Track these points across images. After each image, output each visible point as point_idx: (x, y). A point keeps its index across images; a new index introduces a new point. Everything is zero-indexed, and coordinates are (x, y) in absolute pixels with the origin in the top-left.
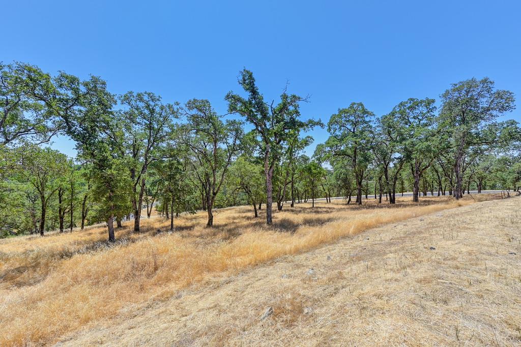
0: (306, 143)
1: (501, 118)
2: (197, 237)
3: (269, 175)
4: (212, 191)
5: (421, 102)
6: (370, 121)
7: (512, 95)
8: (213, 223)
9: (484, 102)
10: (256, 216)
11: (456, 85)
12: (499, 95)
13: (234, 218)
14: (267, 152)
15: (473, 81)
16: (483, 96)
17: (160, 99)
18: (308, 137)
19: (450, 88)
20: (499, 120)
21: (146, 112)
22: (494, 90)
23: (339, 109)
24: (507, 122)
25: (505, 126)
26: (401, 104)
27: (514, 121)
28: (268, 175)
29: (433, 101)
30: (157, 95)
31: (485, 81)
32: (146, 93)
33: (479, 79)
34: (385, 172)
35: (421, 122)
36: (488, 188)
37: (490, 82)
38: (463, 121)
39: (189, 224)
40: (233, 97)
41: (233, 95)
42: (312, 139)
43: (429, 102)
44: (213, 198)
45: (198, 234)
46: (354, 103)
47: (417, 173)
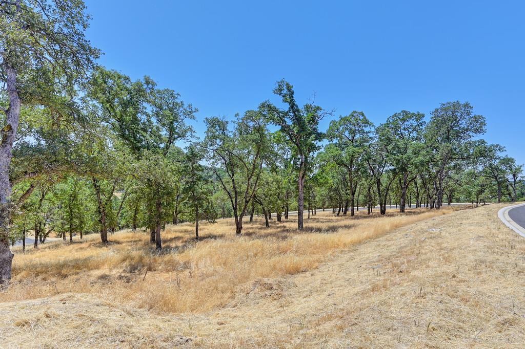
1: (475, 138)
5: (413, 114)
6: (369, 132)
7: (484, 119)
9: (463, 124)
10: (268, 226)
11: (444, 105)
12: (476, 119)
15: (458, 103)
16: (464, 118)
19: (439, 106)
20: (473, 139)
22: (472, 115)
23: (341, 117)
24: (478, 141)
25: (477, 144)
26: (395, 115)
27: (484, 141)
28: (301, 185)
29: (423, 116)
31: (466, 105)
33: (462, 102)
34: (377, 182)
35: (411, 134)
36: (454, 200)
37: (470, 107)
38: (448, 139)
43: (420, 116)
46: (355, 112)
47: (405, 185)
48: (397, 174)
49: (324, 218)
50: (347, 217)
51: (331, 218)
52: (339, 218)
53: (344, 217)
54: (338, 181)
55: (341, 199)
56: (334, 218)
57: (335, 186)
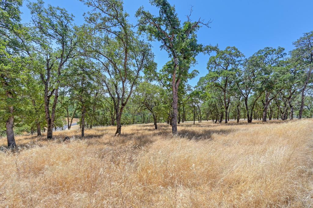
0: (192, 76)
2: (105, 144)
3: (176, 88)
4: (120, 103)
5: (275, 50)
8: (122, 132)
10: (156, 128)
13: (138, 130)
14: (175, 65)
17: (73, 18)
18: (195, 71)
21: (59, 28)
26: (260, 51)
28: (174, 88)
29: (284, 49)
30: (69, 13)
32: (58, 9)
39: (99, 133)
40: (144, 13)
41: (143, 10)
42: (198, 72)
43: (281, 50)
44: (122, 108)
45: (106, 141)
46: (229, 48)
47: (267, 102)
48: (263, 91)
49: (206, 124)
50: (222, 124)
51: (210, 124)
52: (216, 124)
53: (219, 124)
54: (215, 100)
55: (218, 112)
56: (212, 124)
57: (214, 103)
